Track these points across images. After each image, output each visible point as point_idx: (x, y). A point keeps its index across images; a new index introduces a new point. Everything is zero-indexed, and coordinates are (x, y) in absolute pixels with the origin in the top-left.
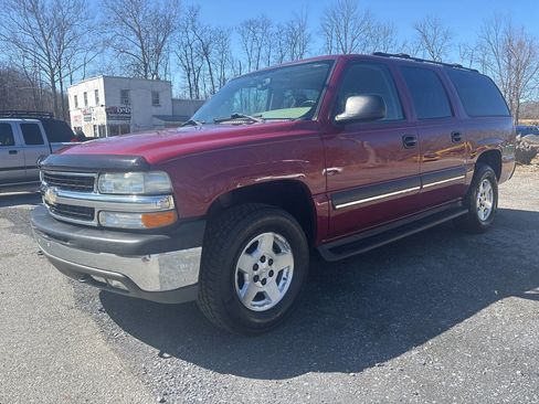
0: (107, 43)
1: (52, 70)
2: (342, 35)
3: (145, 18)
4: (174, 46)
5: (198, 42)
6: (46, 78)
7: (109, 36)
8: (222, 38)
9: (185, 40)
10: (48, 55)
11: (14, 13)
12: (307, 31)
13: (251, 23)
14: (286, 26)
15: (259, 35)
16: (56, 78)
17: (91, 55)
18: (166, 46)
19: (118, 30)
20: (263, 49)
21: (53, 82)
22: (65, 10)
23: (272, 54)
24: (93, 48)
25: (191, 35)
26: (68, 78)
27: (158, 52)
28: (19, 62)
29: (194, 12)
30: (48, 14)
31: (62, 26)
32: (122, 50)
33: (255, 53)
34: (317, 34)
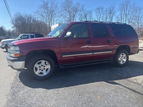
0: (62, 15)
1: (49, 22)
2: (125, 10)
3: (71, 9)
4: (78, 15)
5: (84, 14)
6: (48, 24)
7: (62, 13)
8: (90, 12)
9: (80, 14)
10: (49, 18)
11: (42, 9)
12: (115, 9)
13: (98, 8)
14: (108, 9)
15: (100, 11)
16: (50, 24)
17: (58, 18)
18: (76, 15)
19: (64, 12)
20: (101, 15)
21: (49, 25)
22: (53, 8)
23: (104, 16)
24: (59, 16)
25: (82, 12)
26: (53, 24)
27: (74, 17)
28: (42, 20)
29: (83, 6)
30: (49, 9)
31: (52, 11)
32: (65, 17)
33: (99, 16)
34: (118, 10)
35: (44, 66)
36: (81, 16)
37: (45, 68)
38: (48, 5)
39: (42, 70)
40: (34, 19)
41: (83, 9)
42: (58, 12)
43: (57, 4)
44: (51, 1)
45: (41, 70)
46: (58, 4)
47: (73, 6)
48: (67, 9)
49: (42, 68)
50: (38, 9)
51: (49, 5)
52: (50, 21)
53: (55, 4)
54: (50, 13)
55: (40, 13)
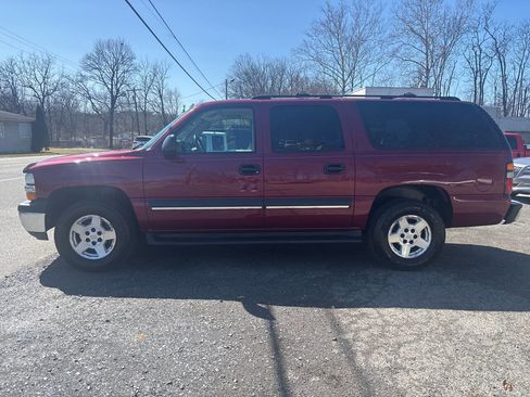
10: (343, 69)
11: (321, 37)
19: (405, 40)
22: (362, 27)
28: (320, 77)
30: (348, 33)
35: (99, 233)
36: (478, 53)
37: (102, 237)
38: (344, 19)
39: (94, 243)
40: (295, 75)
41: (487, 19)
42: (381, 42)
43: (378, 10)
44: (354, 4)
45: (90, 243)
46: (381, 10)
47: (442, 12)
48: (416, 28)
49: (93, 236)
50: (308, 39)
51: (349, 20)
52: (346, 77)
53: (371, 12)
54: (349, 49)
55: (312, 52)
